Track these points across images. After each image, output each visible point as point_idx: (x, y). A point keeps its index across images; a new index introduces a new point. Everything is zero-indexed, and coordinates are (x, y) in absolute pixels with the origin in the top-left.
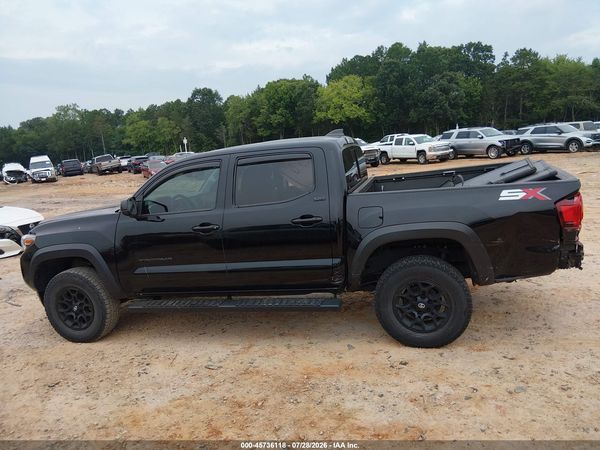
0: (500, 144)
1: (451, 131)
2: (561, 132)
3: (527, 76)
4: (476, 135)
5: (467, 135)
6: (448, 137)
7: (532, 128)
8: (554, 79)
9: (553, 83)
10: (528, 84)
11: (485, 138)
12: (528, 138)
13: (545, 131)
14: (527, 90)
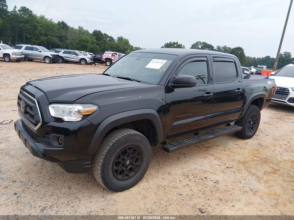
0: (51, 56)
1: (21, 45)
2: (77, 55)
3: (27, 21)
4: (37, 50)
5: (32, 49)
6: (20, 48)
7: (63, 51)
8: (41, 26)
9: (41, 28)
10: (28, 26)
11: (42, 52)
12: (62, 55)
13: (69, 53)
14: (28, 29)
